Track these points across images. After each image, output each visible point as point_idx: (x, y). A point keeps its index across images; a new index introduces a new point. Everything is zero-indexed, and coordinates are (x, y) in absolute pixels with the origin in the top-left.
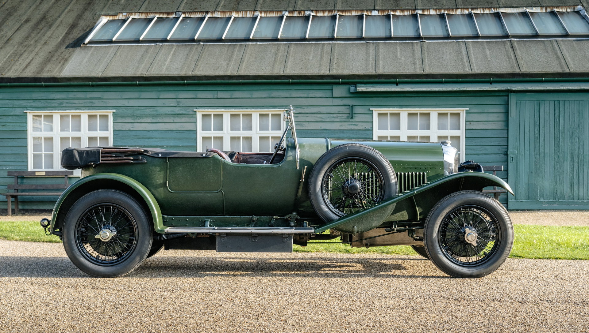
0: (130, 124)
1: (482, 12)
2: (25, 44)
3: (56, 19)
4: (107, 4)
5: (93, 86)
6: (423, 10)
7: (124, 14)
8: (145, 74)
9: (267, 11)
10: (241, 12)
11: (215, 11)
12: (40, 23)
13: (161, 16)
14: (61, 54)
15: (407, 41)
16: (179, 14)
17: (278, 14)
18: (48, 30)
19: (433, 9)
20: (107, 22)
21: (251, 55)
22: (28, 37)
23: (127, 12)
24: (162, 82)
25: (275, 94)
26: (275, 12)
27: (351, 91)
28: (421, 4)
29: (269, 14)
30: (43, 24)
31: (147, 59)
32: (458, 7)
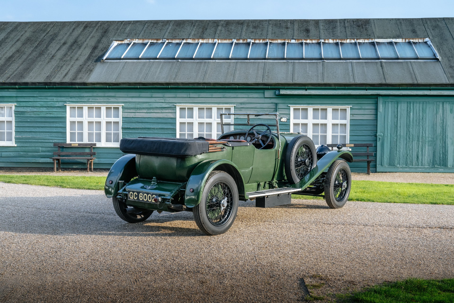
0: (133, 114)
1: (363, 42)
2: (65, 59)
3: (84, 43)
4: (117, 33)
5: (109, 88)
6: (325, 40)
7: (128, 40)
8: (143, 81)
9: (222, 39)
10: (205, 39)
11: (188, 39)
12: (73, 45)
13: (153, 41)
14: (88, 67)
15: (314, 61)
16: (165, 40)
17: (229, 41)
18: (78, 50)
19: (332, 39)
20: (117, 45)
21: (212, 69)
22: (65, 55)
23: (130, 38)
24: (154, 86)
25: (227, 95)
26: (227, 40)
27: (276, 94)
28: (324, 35)
29: (224, 41)
30: (75, 46)
31: (144, 71)
32: (348, 38)
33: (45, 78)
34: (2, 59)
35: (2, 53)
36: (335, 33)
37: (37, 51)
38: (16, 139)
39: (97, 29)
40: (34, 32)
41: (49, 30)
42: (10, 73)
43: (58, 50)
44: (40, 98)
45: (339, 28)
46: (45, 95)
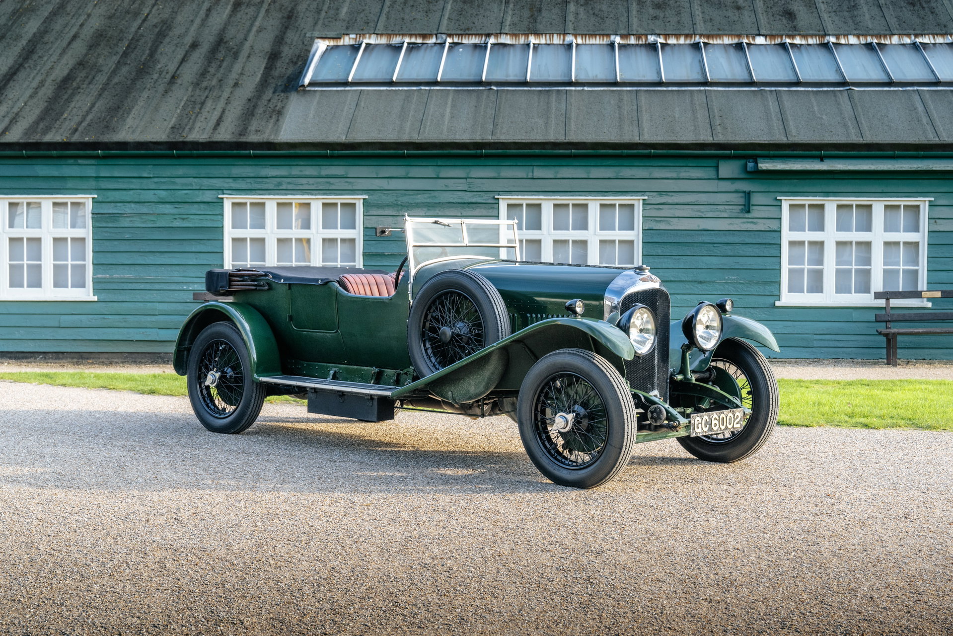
0: (391, 219)
1: (933, 42)
2: (204, 84)
3: (242, 44)
4: (318, 19)
5: (332, 157)
6: (837, 37)
7: (351, 36)
8: (416, 138)
9: (586, 35)
10: (544, 36)
11: (501, 33)
12: (218, 49)
13: (413, 40)
14: (268, 104)
15: (825, 89)
16: (442, 38)
17: (603, 39)
18: (234, 62)
19: (854, 35)
20: (327, 49)
21: (579, 109)
22: (203, 74)
23: (357, 33)
24: (445, 152)
25: (627, 172)
26: (598, 37)
27: (748, 169)
28: (832, 26)
29: (589, 39)
30: (223, 52)
31: (412, 113)
32: (893, 33)
33: (167, 132)
34: (47, 84)
35: (42, 68)
36: (858, 19)
37: (129, 64)
38: (96, 282)
39: (267, 11)
40: (110, 18)
41: (146, 11)
42: (77, 119)
43: (181, 63)
44: (156, 180)
45: (865, 9)
46: (169, 174)
